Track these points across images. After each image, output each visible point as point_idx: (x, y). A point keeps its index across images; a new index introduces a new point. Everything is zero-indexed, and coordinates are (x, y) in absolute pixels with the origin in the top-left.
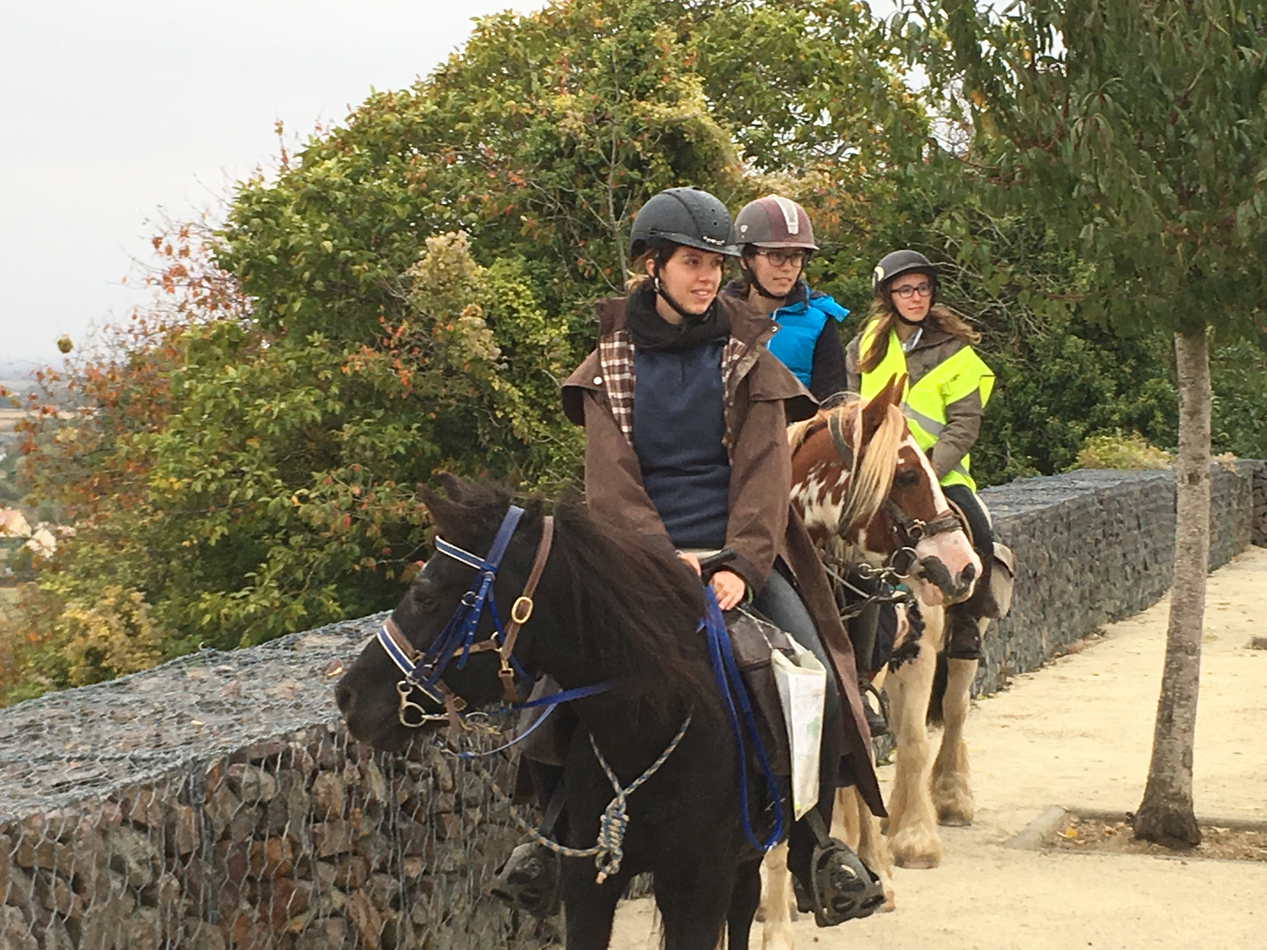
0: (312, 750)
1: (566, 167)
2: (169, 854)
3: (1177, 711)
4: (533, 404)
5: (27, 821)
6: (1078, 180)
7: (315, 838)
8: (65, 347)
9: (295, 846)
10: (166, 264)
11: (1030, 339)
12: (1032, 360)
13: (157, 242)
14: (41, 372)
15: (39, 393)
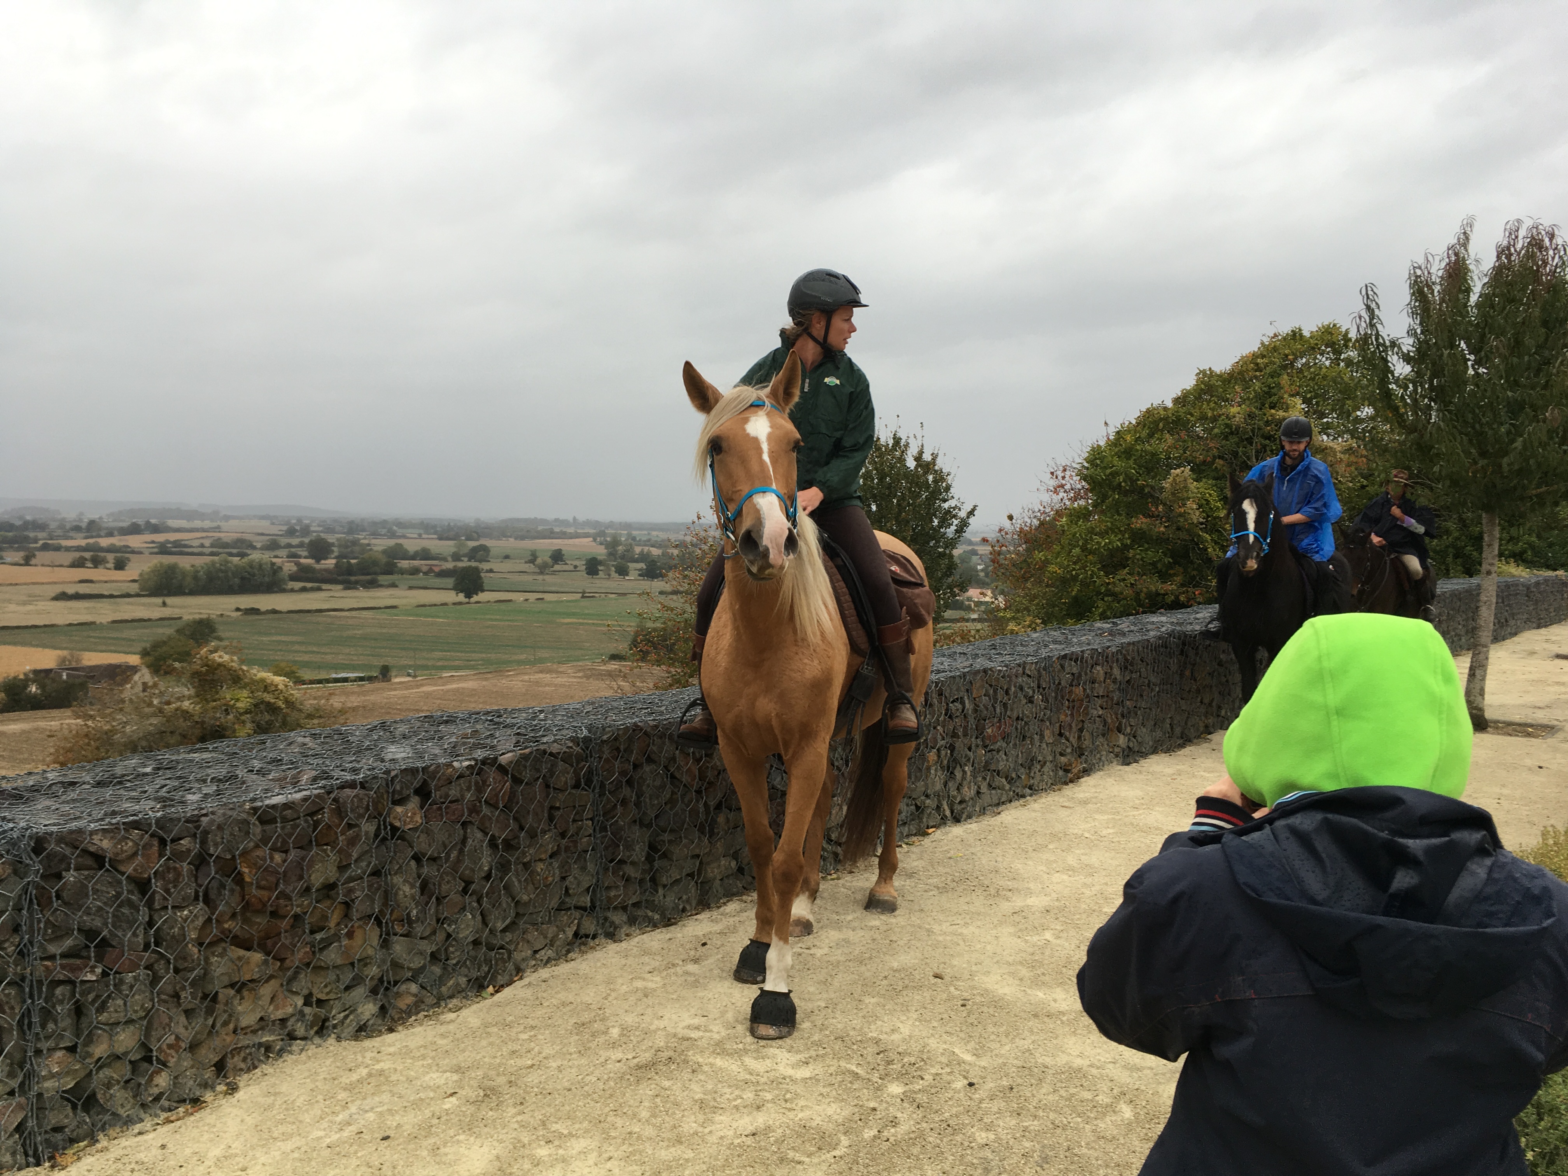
0: (1092, 658)
1: (1234, 439)
2: (1039, 687)
3: (1478, 672)
4: (1216, 543)
5: (991, 669)
6: (1433, 447)
7: (1092, 689)
8: (1011, 518)
9: (1085, 690)
10: (1053, 483)
11: (1464, 516)
12: (1465, 526)
13: (1052, 473)
14: (1000, 530)
15: (1000, 538)
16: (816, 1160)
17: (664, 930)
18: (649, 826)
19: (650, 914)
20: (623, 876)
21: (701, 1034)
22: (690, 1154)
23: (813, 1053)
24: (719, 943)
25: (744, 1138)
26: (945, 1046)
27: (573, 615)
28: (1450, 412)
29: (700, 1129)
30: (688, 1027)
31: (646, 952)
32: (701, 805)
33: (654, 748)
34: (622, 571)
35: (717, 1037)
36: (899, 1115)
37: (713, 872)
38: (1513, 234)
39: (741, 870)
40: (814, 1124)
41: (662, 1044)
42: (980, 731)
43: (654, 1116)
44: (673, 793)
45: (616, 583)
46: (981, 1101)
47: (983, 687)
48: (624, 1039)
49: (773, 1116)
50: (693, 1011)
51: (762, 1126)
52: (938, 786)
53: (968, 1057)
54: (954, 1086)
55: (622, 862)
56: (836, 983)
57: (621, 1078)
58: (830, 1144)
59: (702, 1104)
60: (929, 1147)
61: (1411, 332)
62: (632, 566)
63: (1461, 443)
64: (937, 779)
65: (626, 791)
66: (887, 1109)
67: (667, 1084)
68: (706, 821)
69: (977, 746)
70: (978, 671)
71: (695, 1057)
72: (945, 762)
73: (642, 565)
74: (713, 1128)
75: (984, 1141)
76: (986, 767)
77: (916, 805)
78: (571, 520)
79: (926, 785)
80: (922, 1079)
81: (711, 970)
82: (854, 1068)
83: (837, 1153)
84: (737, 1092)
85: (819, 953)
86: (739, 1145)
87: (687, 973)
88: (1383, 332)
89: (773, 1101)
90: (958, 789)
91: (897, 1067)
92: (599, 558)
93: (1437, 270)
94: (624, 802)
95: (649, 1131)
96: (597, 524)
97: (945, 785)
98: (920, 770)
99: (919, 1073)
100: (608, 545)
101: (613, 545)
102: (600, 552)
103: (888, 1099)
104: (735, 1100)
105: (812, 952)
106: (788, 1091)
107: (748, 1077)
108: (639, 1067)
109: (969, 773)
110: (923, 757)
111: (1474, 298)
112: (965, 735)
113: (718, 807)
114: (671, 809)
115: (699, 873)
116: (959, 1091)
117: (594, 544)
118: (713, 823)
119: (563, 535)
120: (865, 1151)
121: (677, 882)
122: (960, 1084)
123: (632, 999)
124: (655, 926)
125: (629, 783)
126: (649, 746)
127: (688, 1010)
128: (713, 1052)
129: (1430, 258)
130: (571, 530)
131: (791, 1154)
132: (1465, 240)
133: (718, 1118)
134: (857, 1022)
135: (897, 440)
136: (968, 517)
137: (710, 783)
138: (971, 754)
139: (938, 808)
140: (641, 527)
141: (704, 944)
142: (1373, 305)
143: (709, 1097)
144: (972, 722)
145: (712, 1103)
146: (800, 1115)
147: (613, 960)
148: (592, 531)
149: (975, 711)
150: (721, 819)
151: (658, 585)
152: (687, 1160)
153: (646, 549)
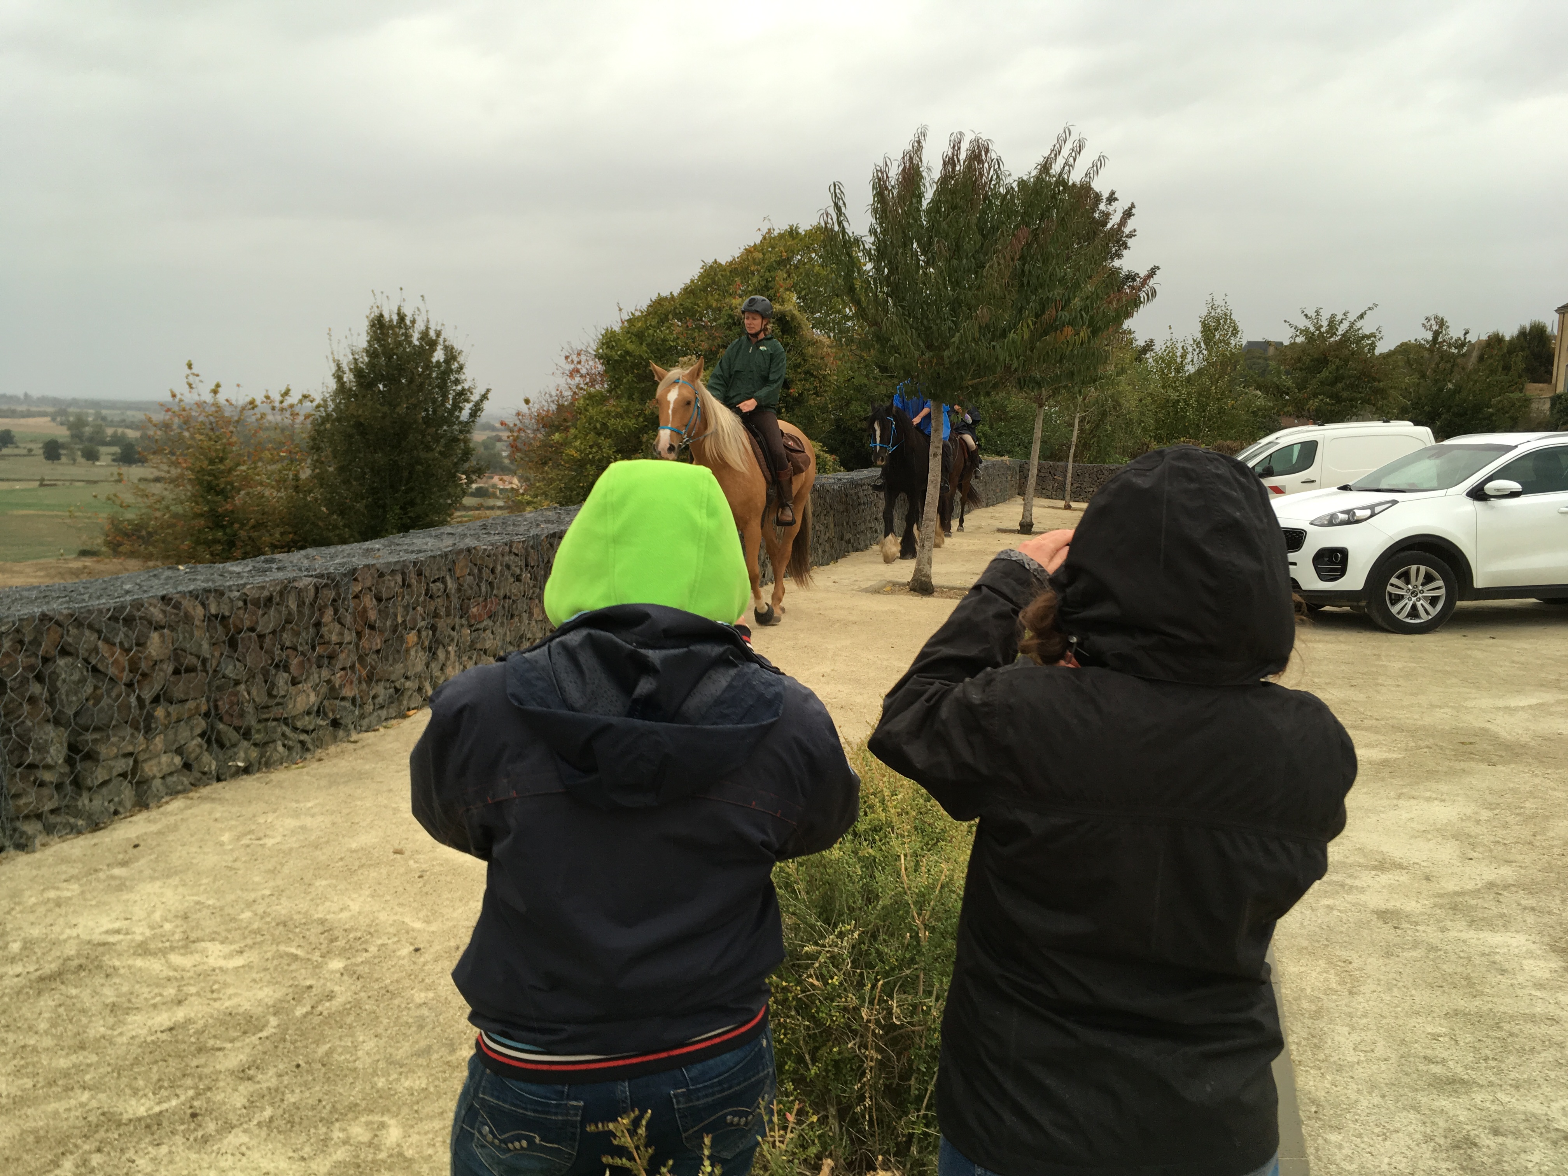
2: (527, 565)
5: (475, 549)
8: (527, 401)
10: (568, 367)
14: (518, 414)
15: (518, 422)
16: (238, 1044)
17: (89, 836)
18: (67, 725)
19: (72, 820)
20: (35, 782)
21: (121, 937)
22: (94, 1058)
23: (249, 941)
24: (154, 843)
25: (159, 1035)
26: (395, 918)
27: (29, 506)
28: (903, 307)
29: (109, 1032)
30: (107, 932)
31: (64, 860)
32: (133, 699)
33: (70, 640)
34: (91, 456)
35: (139, 938)
36: (337, 988)
37: (151, 770)
38: (956, 146)
39: (187, 766)
40: (241, 1010)
41: (73, 952)
42: (464, 611)
43: (54, 1025)
44: (96, 688)
45: (82, 469)
46: (424, 964)
47: (467, 566)
48: (26, 953)
49: (195, 1009)
50: (114, 915)
51: (182, 1020)
52: (420, 667)
53: (418, 925)
54: (398, 953)
55: (32, 766)
56: (286, 870)
57: (18, 993)
58: (256, 1027)
59: (113, 1008)
60: (364, 1015)
61: (873, 232)
62: (103, 449)
63: (911, 337)
64: (417, 660)
65: (36, 688)
66: (324, 985)
67: (74, 992)
68: (141, 715)
69: (462, 626)
70: (460, 551)
71: (110, 961)
72: (427, 643)
73: (116, 449)
74: (125, 1028)
75: (422, 1001)
76: (472, 647)
77: (395, 688)
78: (22, 397)
79: (406, 667)
80: (366, 951)
81: (141, 872)
82: (293, 950)
83: (264, 1034)
84: (156, 991)
85: (269, 842)
86: (153, 1042)
87: (113, 877)
88: (849, 231)
89: (198, 994)
90: (442, 669)
91: (341, 943)
92: (60, 440)
93: (894, 173)
94: (32, 700)
95: (48, 1042)
96: (55, 401)
97: (427, 665)
98: (398, 652)
99: (364, 946)
100: (71, 427)
101: (77, 426)
102: (62, 433)
103: (327, 976)
104: (153, 998)
105: (261, 842)
106: (215, 982)
107: (171, 974)
108: (41, 979)
109: (452, 653)
110: (401, 639)
111: (925, 204)
112: (448, 614)
113: (156, 700)
114: (95, 705)
115: (134, 773)
116: (403, 958)
117: (53, 424)
118: (150, 717)
119: (12, 414)
120: (294, 1027)
121: (105, 783)
122: (406, 950)
123: (42, 910)
124: (79, 833)
125: (39, 678)
126: (62, 637)
127: (108, 915)
128: (134, 954)
129: (889, 163)
130: (22, 408)
131: (211, 1043)
132: (918, 147)
133: (130, 1019)
134: (304, 906)
135: (402, 318)
136: (482, 401)
137: (144, 675)
138: (454, 634)
139: (420, 689)
140: (113, 405)
141: (136, 846)
142: (841, 203)
143: (124, 999)
144: (455, 602)
145: (126, 1005)
146: (227, 1004)
147: (22, 873)
148: (50, 409)
149: (459, 590)
150: (160, 712)
151: (135, 472)
152: (89, 1065)
153: (120, 430)
